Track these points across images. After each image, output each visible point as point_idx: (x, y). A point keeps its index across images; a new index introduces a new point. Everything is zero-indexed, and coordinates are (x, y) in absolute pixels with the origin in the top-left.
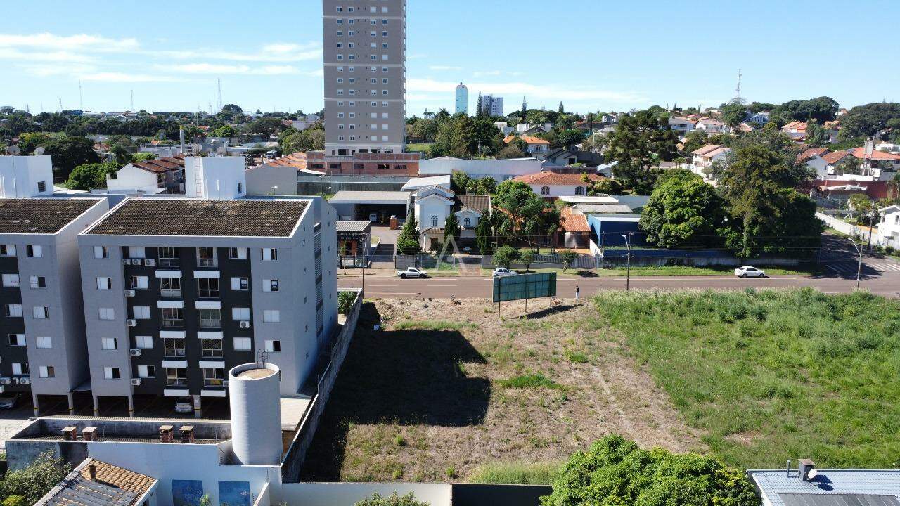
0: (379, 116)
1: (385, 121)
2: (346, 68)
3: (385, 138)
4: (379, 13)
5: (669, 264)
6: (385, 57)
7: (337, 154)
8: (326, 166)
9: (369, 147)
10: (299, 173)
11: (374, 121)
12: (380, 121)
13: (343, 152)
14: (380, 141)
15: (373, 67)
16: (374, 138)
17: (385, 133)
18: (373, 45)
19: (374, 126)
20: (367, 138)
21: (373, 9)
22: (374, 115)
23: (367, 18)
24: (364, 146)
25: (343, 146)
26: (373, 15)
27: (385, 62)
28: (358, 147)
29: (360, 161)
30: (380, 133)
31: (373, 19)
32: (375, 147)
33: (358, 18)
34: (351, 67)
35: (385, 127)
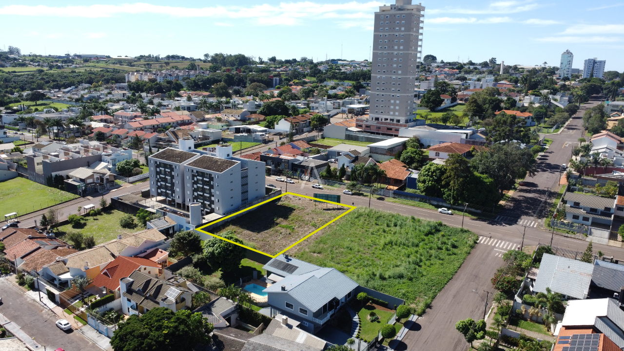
0: (395, 102)
1: (397, 105)
2: (381, 77)
3: (397, 113)
4: (399, 49)
5: (420, 201)
6: (400, 72)
7: (374, 120)
8: (364, 126)
9: (389, 117)
10: (347, 130)
11: (392, 104)
12: (395, 105)
13: (377, 119)
14: (394, 115)
15: (394, 77)
16: (392, 113)
17: (397, 111)
18: (395, 65)
19: (392, 107)
20: (388, 113)
21: (396, 47)
22: (392, 101)
23: (393, 52)
24: (387, 117)
25: (377, 116)
26: (396, 50)
27: (400, 75)
28: (384, 117)
29: (379, 125)
30: (394, 110)
31: (396, 53)
32: (392, 118)
33: (389, 52)
34: (384, 76)
35: (397, 108)
